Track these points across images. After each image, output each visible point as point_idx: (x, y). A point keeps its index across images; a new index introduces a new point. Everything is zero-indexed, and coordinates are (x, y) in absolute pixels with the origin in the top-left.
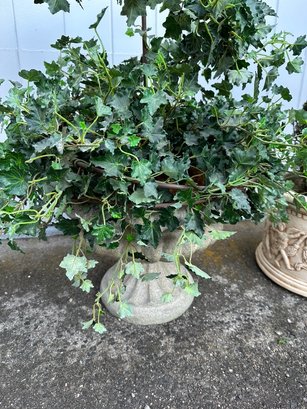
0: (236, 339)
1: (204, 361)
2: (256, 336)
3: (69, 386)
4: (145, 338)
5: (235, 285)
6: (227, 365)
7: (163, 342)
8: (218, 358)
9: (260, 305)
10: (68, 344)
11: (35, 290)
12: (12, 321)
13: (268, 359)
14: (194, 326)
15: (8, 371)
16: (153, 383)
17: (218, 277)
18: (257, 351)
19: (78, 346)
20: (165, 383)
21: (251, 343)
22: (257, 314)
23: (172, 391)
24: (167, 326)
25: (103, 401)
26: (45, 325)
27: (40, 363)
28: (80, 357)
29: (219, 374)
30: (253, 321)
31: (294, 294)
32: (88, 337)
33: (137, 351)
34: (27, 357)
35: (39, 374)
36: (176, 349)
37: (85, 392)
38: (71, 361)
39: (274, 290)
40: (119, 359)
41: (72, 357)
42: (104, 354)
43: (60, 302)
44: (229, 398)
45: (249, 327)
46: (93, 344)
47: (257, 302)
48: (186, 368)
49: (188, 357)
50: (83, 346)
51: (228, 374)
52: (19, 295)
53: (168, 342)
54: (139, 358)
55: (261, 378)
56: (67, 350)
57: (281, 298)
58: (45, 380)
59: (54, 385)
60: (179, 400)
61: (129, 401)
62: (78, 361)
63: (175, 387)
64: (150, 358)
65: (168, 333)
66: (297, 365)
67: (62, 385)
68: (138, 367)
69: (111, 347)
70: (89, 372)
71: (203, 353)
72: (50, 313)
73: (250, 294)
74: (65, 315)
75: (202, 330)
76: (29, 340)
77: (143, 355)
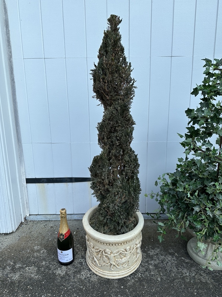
3: (190, 290)
4: (215, 276)
10: (183, 273)
11: (158, 247)
12: (155, 260)
15: (165, 281)
19: (188, 274)
26: (170, 263)
27: (175, 279)
28: (190, 279)
32: (190, 271)
33: (213, 280)
34: (169, 276)
35: (177, 283)
37: (198, 293)
38: (187, 280)
40: (207, 283)
42: (200, 279)
43: (171, 254)
46: (194, 275)
52: (152, 249)
54: (215, 283)
56: (184, 275)
58: (180, 286)
59: (184, 289)
62: (190, 281)
67: (188, 289)
68: (216, 287)
69: (201, 277)
70: (196, 286)
72: (169, 259)
74: (176, 260)
76: (166, 269)
77: (216, 282)
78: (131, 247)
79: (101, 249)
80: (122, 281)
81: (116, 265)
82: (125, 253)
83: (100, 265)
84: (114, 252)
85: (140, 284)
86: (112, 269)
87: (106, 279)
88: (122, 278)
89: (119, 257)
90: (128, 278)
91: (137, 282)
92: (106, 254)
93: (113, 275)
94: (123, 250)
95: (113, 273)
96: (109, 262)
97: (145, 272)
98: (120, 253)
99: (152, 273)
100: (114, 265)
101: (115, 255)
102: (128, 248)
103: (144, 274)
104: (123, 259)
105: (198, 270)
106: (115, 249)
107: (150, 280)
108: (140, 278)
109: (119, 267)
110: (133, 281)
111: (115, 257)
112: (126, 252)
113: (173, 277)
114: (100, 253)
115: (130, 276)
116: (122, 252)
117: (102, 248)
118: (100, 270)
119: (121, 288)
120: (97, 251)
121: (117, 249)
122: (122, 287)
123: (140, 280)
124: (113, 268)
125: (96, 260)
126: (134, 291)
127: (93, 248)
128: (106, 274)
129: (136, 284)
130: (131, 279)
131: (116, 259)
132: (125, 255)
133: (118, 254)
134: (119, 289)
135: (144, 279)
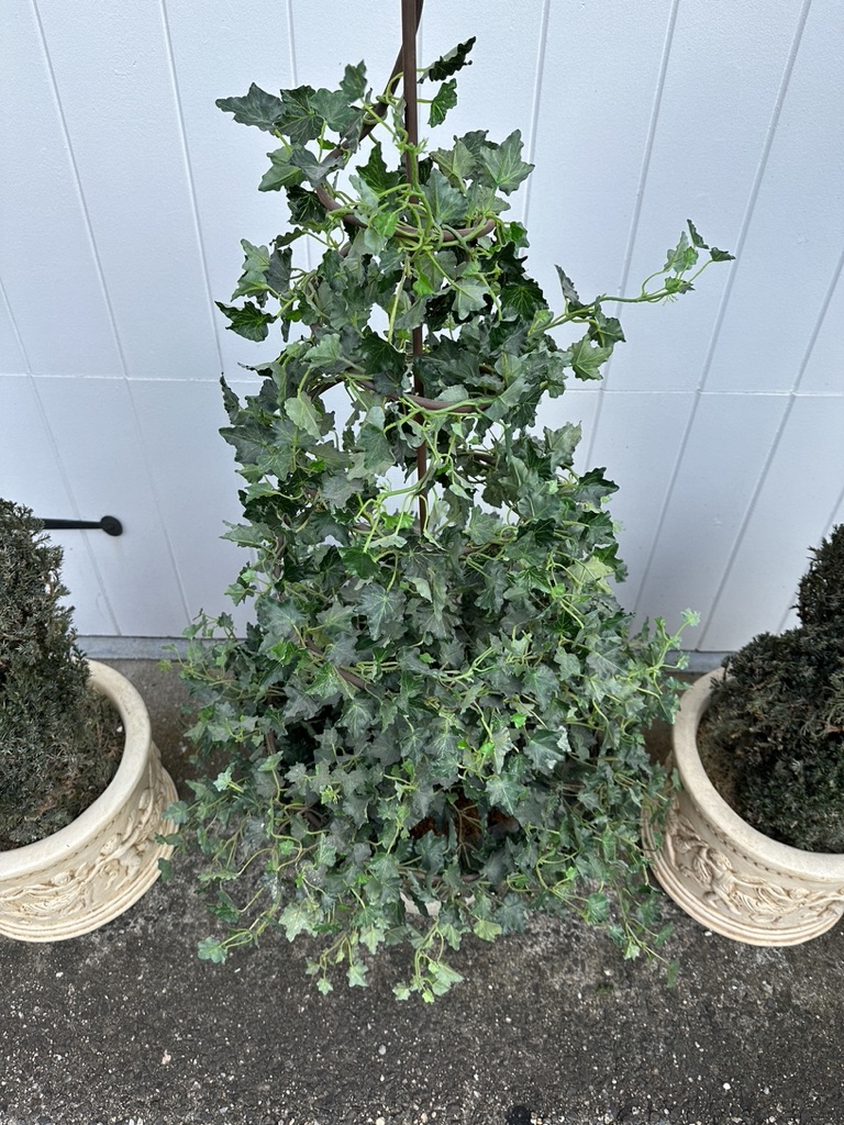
0: (537, 967)
1: (474, 996)
2: (570, 971)
3: (292, 993)
6: (507, 1010)
8: (497, 995)
13: (569, 1014)
16: (398, 1013)
18: (560, 997)
21: (556, 982)
22: (590, 929)
23: (420, 1032)
25: (331, 1025)
29: (490, 1021)
30: (578, 939)
35: (258, 965)
37: (311, 1007)
44: (491, 1060)
45: (565, 951)
51: (503, 1023)
55: (546, 1041)
58: (264, 976)
59: (274, 986)
60: (425, 1047)
61: (363, 1032)
63: (425, 1027)
66: (607, 1034)
67: (284, 989)
71: (479, 982)
78: (74, 871)
80: (68, 951)
82: (49, 890)
85: (126, 967)
89: (29, 900)
90: (93, 940)
91: (121, 952)
97: (162, 912)
99: (187, 919)
103: (155, 921)
107: (170, 949)
108: (136, 939)
110: (106, 950)
115: (102, 930)
119: (54, 977)
122: (59, 975)
123: (133, 948)
126: (94, 992)
129: (113, 963)
130: (101, 943)
134: (43, 983)
135: (147, 944)
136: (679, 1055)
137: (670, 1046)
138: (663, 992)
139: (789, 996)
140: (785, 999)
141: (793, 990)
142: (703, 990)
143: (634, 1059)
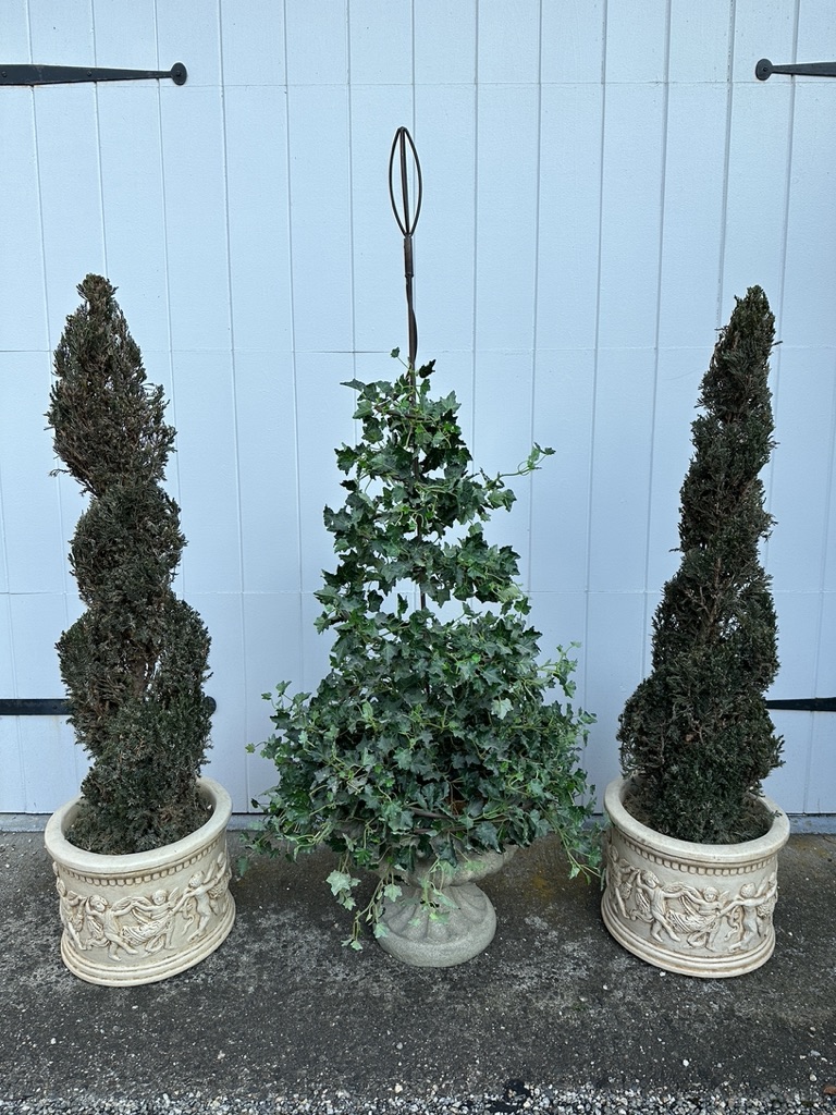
0: (524, 997)
1: (474, 1014)
2: (551, 998)
3: (325, 1015)
4: (416, 981)
5: (555, 933)
6: (501, 1022)
7: (435, 989)
8: (492, 1014)
9: (577, 964)
10: (329, 975)
11: (295, 908)
12: (268, 941)
13: (552, 1024)
14: (478, 975)
15: (265, 992)
16: (412, 1025)
17: (537, 919)
18: (544, 1015)
19: (340, 977)
20: (426, 1028)
21: (541, 1005)
22: (567, 974)
24: (445, 971)
25: (358, 1034)
26: (304, 950)
27: (297, 990)
28: (340, 990)
29: (488, 1029)
30: (557, 980)
31: (631, 956)
32: (350, 970)
33: (403, 993)
34: (284, 982)
35: (297, 999)
36: (448, 997)
38: (330, 993)
39: (608, 946)
40: (381, 998)
41: (332, 988)
42: (366, 991)
43: (324, 927)
44: (490, 1052)
45: (548, 987)
46: (357, 978)
47: (574, 958)
48: (453, 1018)
49: (459, 1007)
50: (344, 979)
51: (498, 1030)
52: (275, 911)
53: (441, 989)
54: (404, 1000)
55: (534, 1041)
56: (327, 980)
57: (611, 958)
58: (301, 1006)
59: (310, 1012)
61: (384, 1037)
62: (337, 994)
63: (435, 1033)
64: (417, 1002)
65: (444, 979)
66: (584, 1036)
67: (318, 1013)
68: (400, 1009)
69: (375, 984)
70: (347, 1005)
71: (478, 1006)
72: (310, 938)
73: (569, 947)
74: (328, 943)
75: (486, 981)
76: (286, 965)
77: (408, 997)
78: (168, 893)
79: (80, 897)
80: (141, 993)
81: (125, 945)
82: (148, 908)
83: (83, 945)
84: (115, 904)
85: (189, 1002)
86: (115, 957)
87: (100, 986)
88: (146, 985)
89: (131, 919)
90: (163, 986)
91: (185, 994)
92: (94, 912)
93: (119, 974)
94: (142, 898)
95: (120, 969)
96: (105, 936)
97: (220, 970)
98: (134, 908)
99: (240, 974)
100: (119, 946)
101: (119, 912)
102: (158, 894)
103: (214, 976)
104: (146, 926)
105: (377, 967)
106: (118, 896)
107: (224, 992)
108: (198, 986)
109: (134, 951)
110: (173, 993)
111: (121, 919)
112: (153, 907)
113: (293, 983)
114: (80, 908)
115: (170, 980)
116: (139, 905)
117: (83, 891)
118: (83, 961)
119: (131, 1010)
120: (72, 902)
121: (124, 894)
122: (134, 1007)
123: (195, 991)
124: (116, 954)
125: (73, 931)
126: (162, 1017)
127: (65, 895)
128: (99, 972)
129: (179, 1000)
130: (170, 989)
131: (125, 927)
132: (149, 914)
133: (126, 910)
134: (121, 1011)
135: (207, 989)
136: (645, 1047)
137: (637, 1041)
138: (628, 1010)
139: (733, 1010)
140: (730, 1013)
141: (736, 1006)
142: (662, 1007)
143: (608, 1050)
